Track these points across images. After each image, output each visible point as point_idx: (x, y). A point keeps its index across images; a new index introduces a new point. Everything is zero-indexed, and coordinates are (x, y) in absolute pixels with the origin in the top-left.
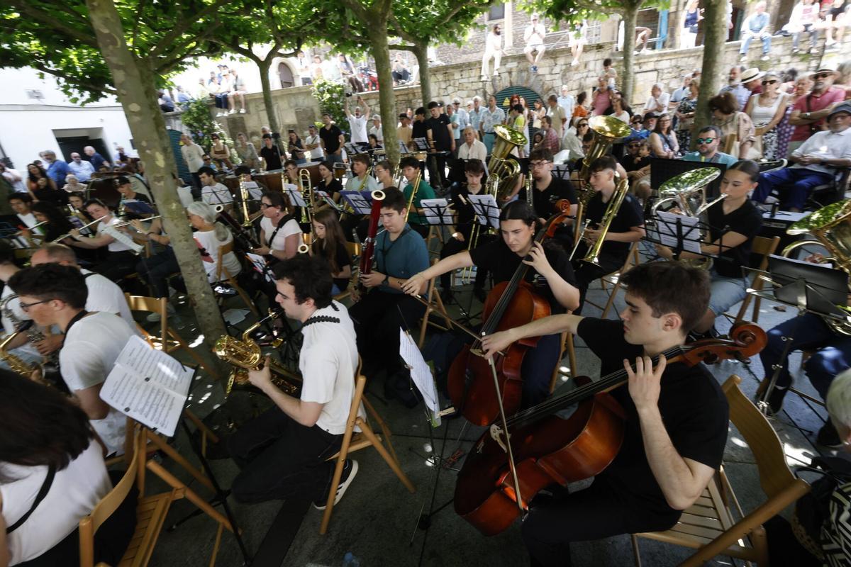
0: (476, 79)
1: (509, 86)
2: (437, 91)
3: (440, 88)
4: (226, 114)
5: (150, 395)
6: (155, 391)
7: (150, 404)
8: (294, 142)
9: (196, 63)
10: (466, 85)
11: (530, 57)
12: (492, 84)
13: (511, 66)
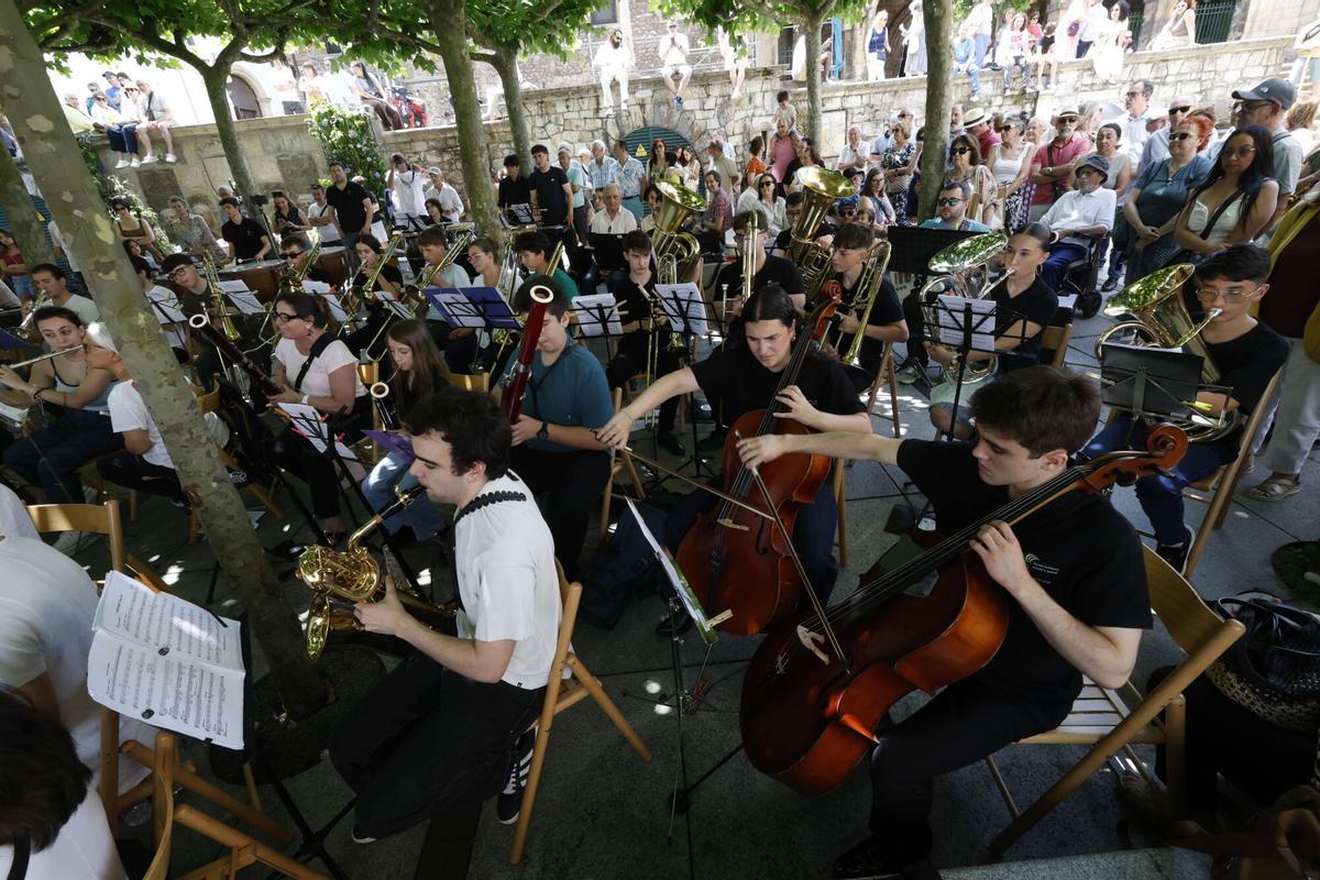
0: (590, 114)
1: (642, 125)
3: (536, 126)
4: (135, 163)
5: (179, 679)
6: (187, 671)
7: (184, 696)
8: (285, 213)
9: (64, 64)
10: (576, 123)
11: (671, 83)
12: (617, 122)
13: (643, 96)
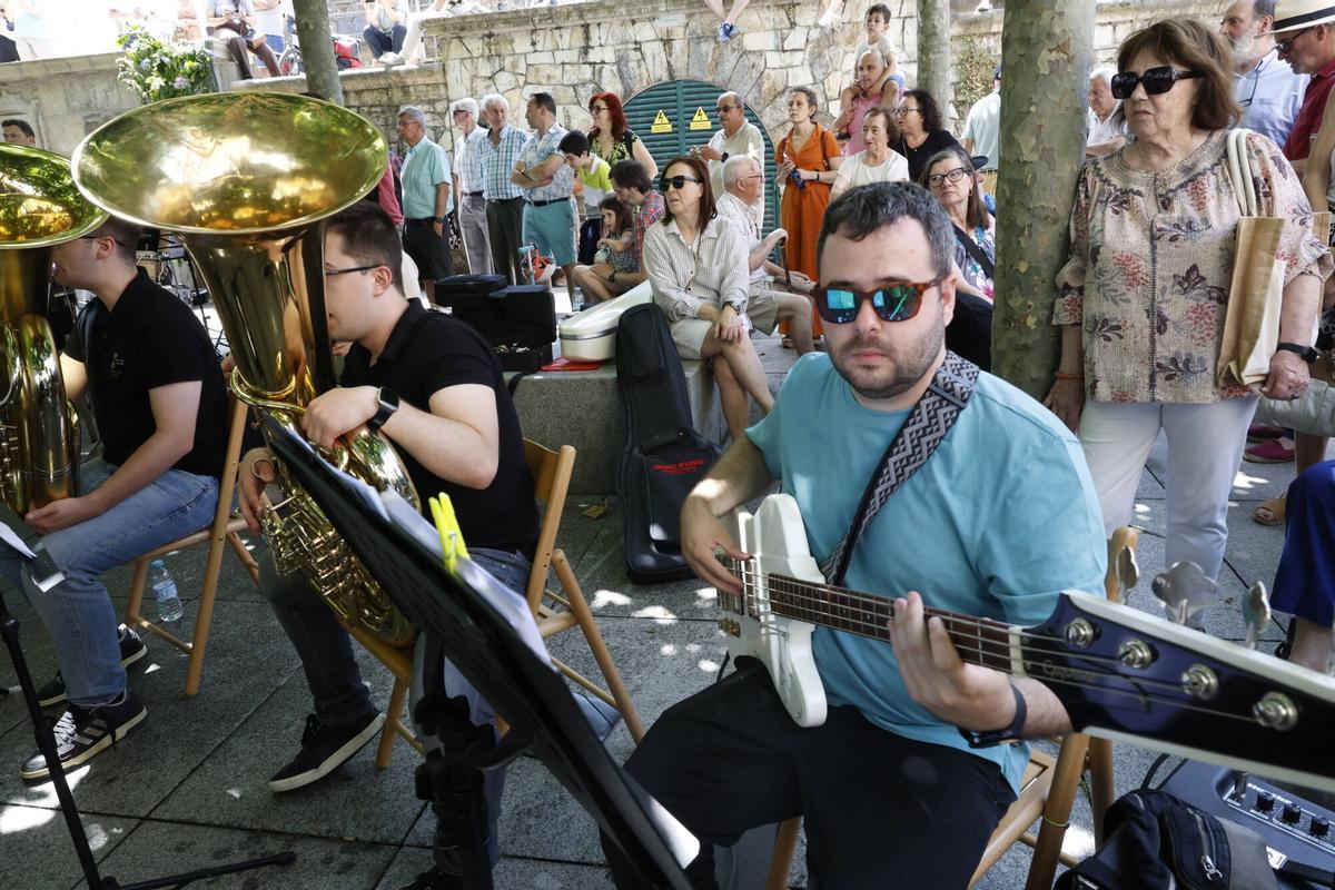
0: (573, 56)
1: (665, 78)
2: (468, 84)
3: (474, 77)
10: (546, 71)
11: (714, 2)
12: (619, 70)
13: (670, 24)
